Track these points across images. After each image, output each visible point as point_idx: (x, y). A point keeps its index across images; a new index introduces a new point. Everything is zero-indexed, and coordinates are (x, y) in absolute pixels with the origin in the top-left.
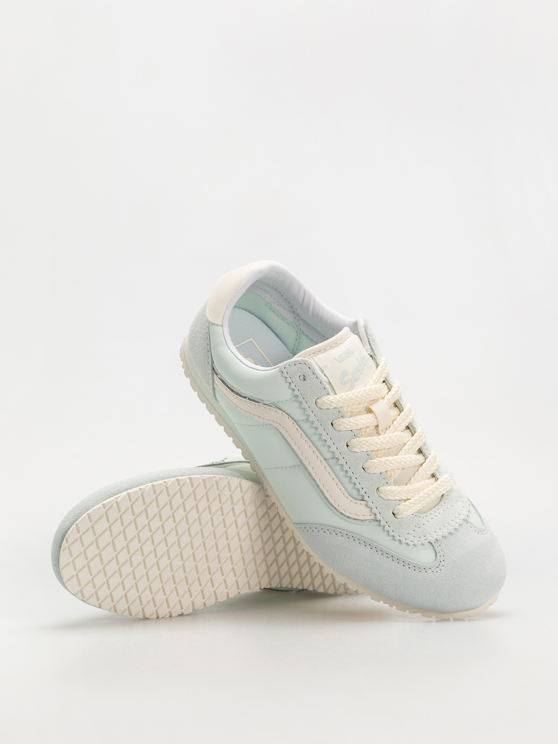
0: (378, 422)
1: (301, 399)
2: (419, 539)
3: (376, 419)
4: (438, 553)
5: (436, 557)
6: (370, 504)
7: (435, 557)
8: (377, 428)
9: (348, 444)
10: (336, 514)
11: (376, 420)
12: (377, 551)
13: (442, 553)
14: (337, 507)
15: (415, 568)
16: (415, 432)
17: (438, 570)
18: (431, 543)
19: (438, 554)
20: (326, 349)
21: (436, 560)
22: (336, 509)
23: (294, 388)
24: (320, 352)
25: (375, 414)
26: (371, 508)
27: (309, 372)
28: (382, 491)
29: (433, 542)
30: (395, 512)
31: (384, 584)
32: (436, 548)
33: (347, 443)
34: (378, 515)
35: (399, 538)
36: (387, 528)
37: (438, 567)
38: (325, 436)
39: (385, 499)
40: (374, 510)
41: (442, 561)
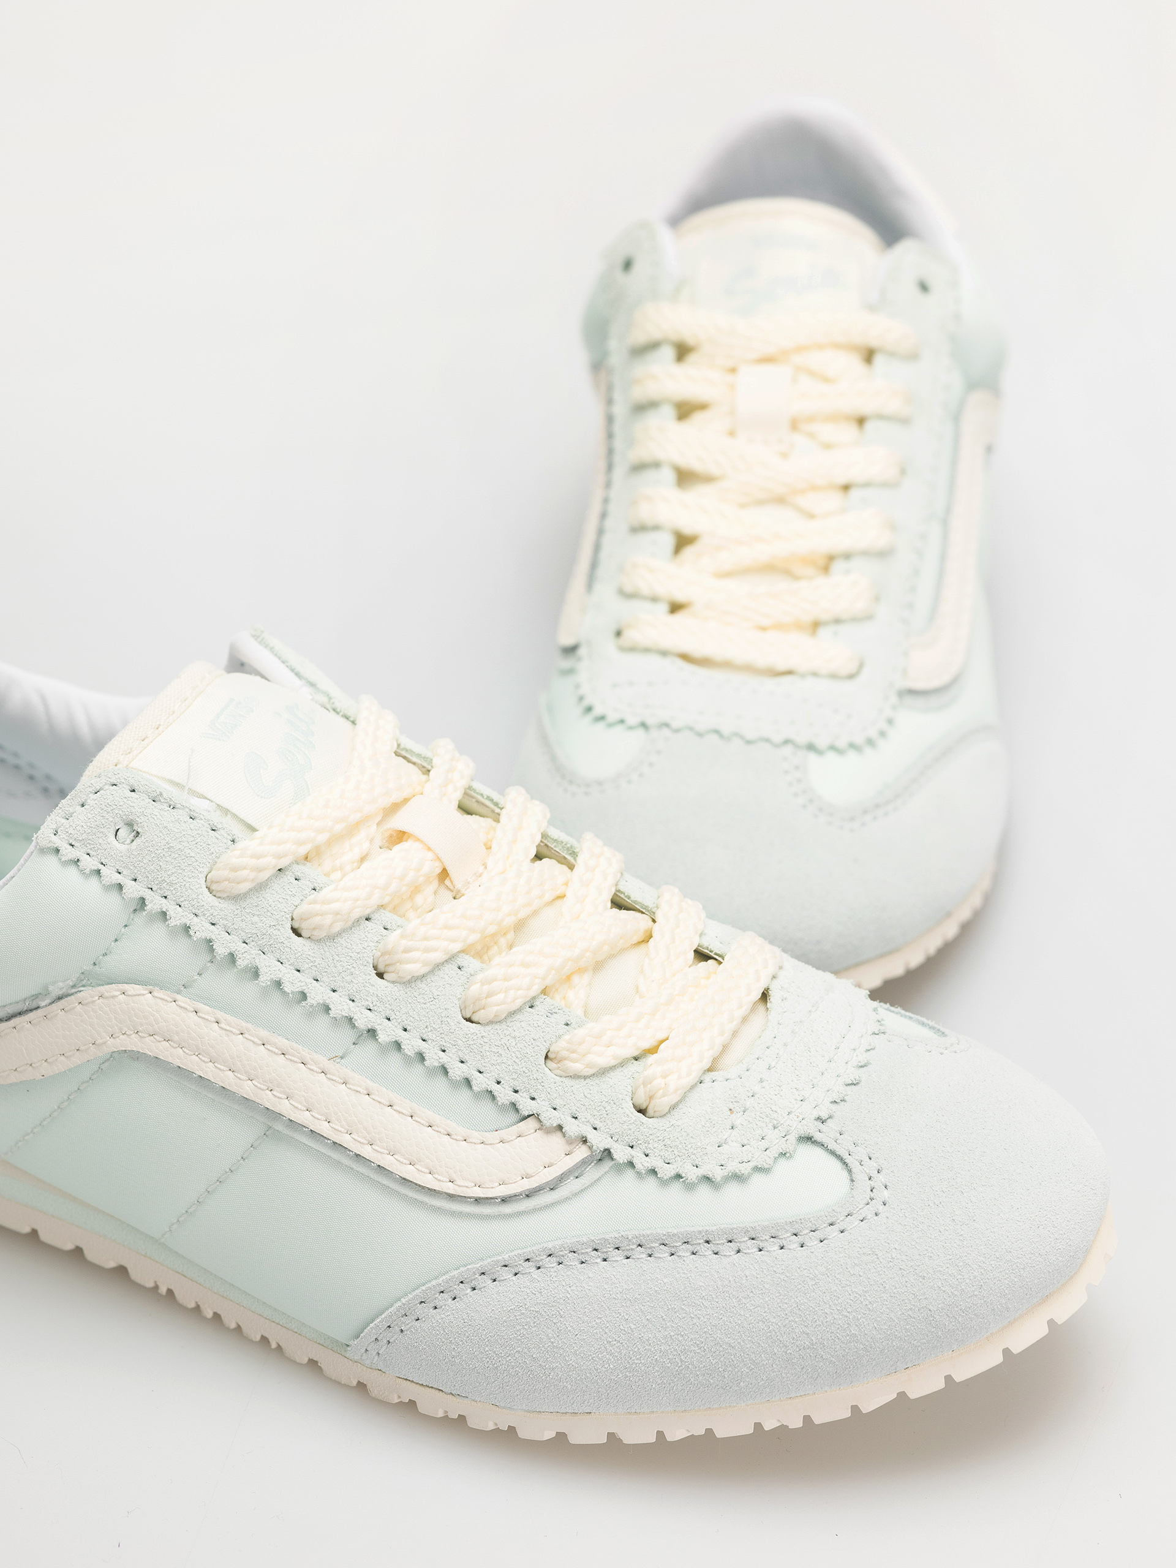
0: (438, 859)
1: (155, 903)
2: (764, 1144)
3: (429, 849)
4: (845, 1156)
5: (850, 1171)
6: (551, 1118)
7: (845, 1174)
8: (447, 882)
9: (381, 968)
10: (461, 1215)
11: (430, 855)
12: (650, 1256)
13: (861, 1153)
14: (450, 1188)
15: (799, 1239)
16: (574, 854)
17: (877, 1205)
18: (809, 1139)
19: (849, 1159)
20: (160, 725)
21: (852, 1181)
22: (451, 1197)
23: (119, 879)
24: (146, 740)
25: (418, 840)
26: (560, 1128)
27: (139, 805)
28: (564, 1053)
29: (812, 1129)
30: (642, 1102)
31: (730, 1345)
32: (832, 1146)
33: (375, 968)
34: (592, 1136)
35: (700, 1172)
36: (642, 1163)
37: (872, 1199)
38: (293, 983)
39: (586, 1074)
40: (572, 1128)
41: (874, 1174)
